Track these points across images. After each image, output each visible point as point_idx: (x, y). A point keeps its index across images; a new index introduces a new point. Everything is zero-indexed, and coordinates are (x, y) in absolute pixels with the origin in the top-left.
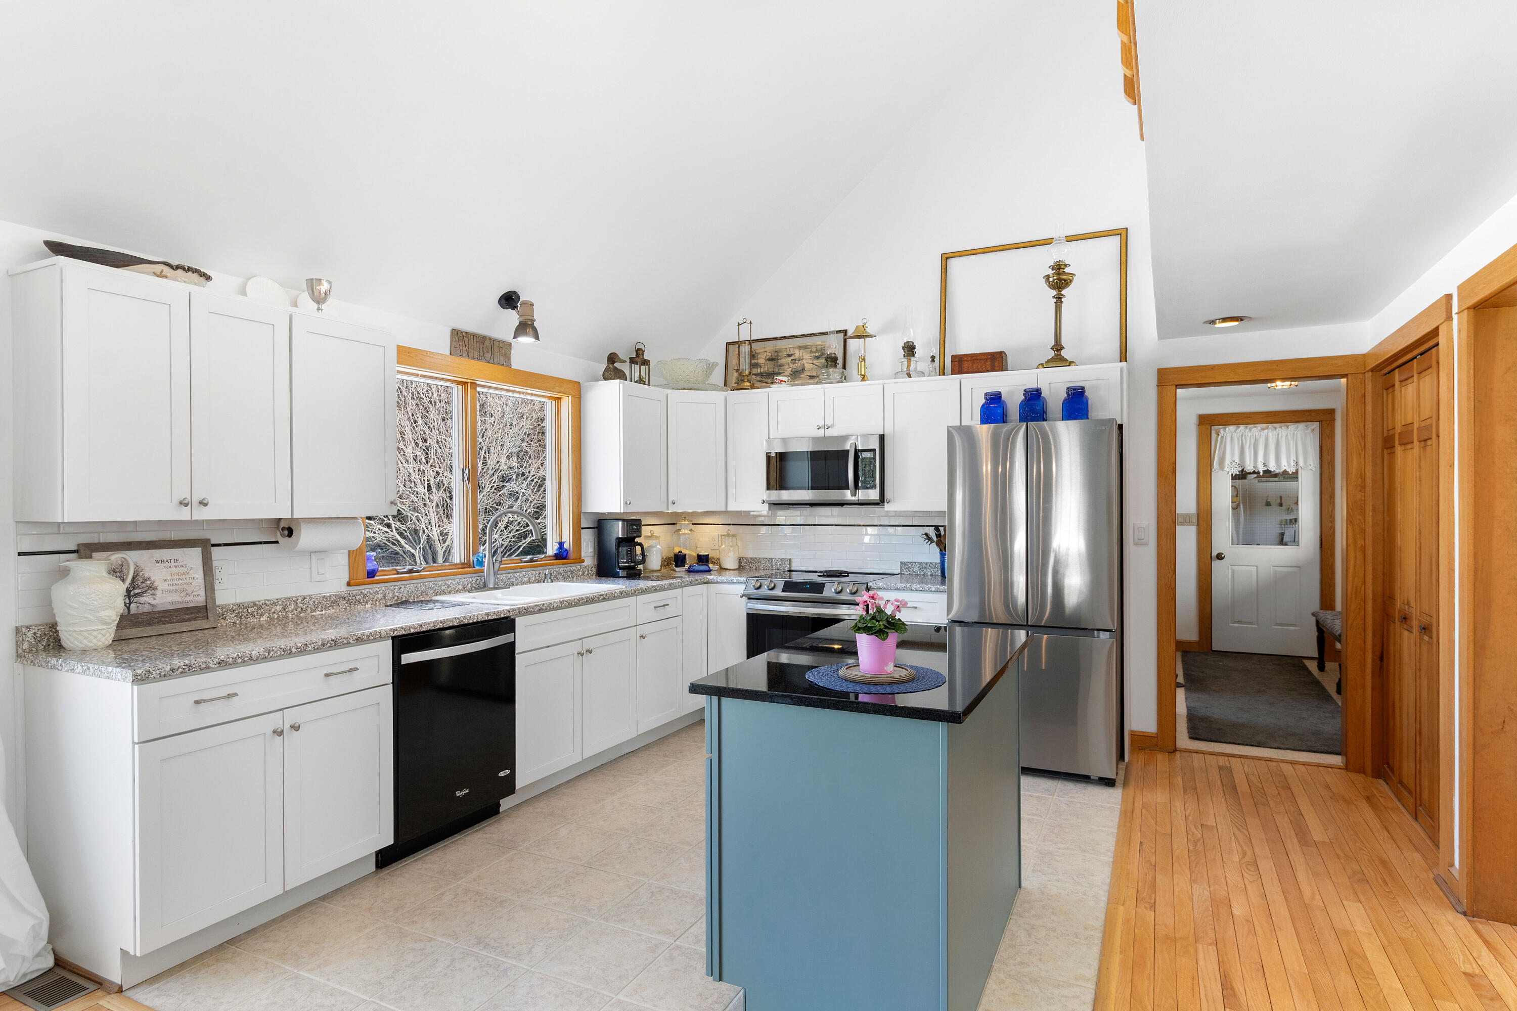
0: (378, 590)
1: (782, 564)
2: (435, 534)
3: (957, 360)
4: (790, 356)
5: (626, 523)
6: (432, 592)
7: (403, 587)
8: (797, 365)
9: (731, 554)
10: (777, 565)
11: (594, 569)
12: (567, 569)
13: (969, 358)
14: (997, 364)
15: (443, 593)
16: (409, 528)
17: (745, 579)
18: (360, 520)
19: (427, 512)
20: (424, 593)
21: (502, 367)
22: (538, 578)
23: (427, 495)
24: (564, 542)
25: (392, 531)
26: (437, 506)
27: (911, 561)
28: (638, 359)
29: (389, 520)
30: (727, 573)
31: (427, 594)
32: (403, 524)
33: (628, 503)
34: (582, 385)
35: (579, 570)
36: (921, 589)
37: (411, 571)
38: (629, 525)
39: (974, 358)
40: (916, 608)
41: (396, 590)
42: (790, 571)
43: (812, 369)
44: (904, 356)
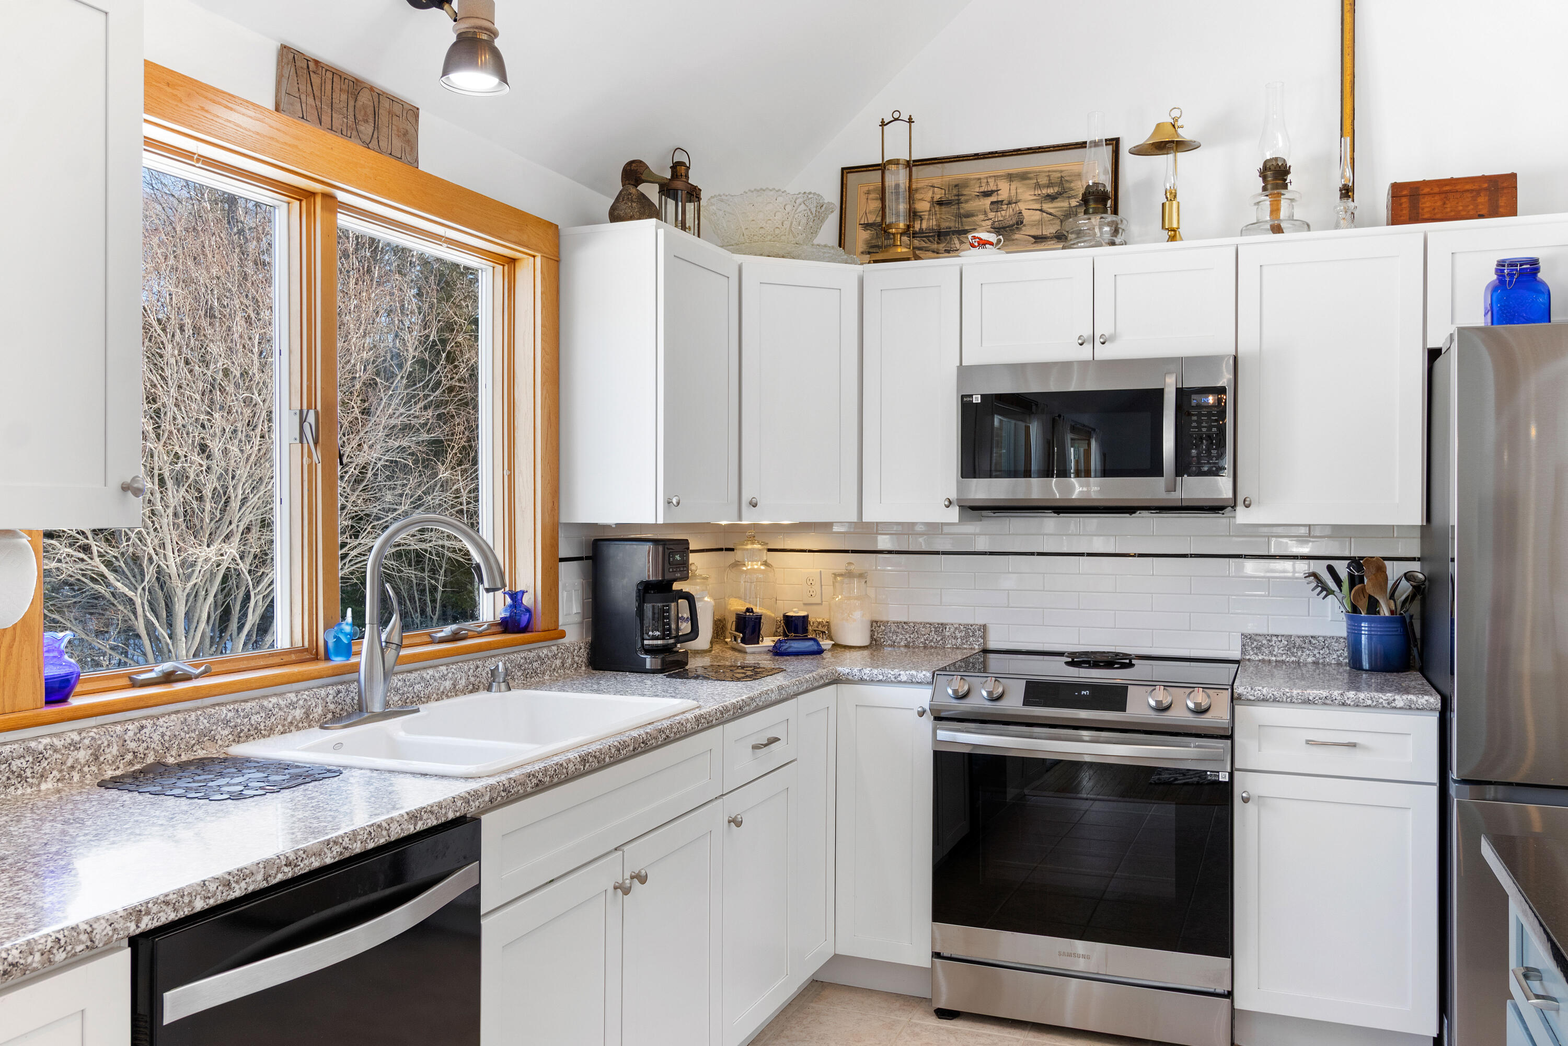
0: (76, 738)
1: (967, 636)
2: (172, 565)
3: (1405, 193)
4: (987, 194)
5: (661, 549)
6: (226, 732)
7: (148, 723)
8: (1006, 214)
9: (857, 615)
10: (956, 638)
11: (584, 653)
12: (532, 655)
13: (1436, 190)
14: (1502, 202)
15: (257, 733)
16: (123, 554)
17: (929, 675)
18: (25, 541)
19: (157, 525)
20: (206, 736)
21: (398, 163)
22: (472, 679)
23: (158, 495)
24: (523, 592)
25: (92, 559)
26: (175, 515)
27: (1265, 632)
28: (678, 184)
29: (87, 538)
30: (848, 654)
31: (213, 739)
32: (113, 547)
33: (674, 501)
34: (562, 233)
35: (555, 656)
36: (1369, 702)
37: (168, 678)
38: (667, 552)
39: (1447, 188)
40: (1354, 745)
41: (130, 734)
42: (985, 651)
43: (1040, 223)
44: (1264, 189)
